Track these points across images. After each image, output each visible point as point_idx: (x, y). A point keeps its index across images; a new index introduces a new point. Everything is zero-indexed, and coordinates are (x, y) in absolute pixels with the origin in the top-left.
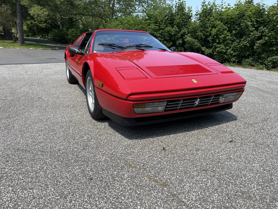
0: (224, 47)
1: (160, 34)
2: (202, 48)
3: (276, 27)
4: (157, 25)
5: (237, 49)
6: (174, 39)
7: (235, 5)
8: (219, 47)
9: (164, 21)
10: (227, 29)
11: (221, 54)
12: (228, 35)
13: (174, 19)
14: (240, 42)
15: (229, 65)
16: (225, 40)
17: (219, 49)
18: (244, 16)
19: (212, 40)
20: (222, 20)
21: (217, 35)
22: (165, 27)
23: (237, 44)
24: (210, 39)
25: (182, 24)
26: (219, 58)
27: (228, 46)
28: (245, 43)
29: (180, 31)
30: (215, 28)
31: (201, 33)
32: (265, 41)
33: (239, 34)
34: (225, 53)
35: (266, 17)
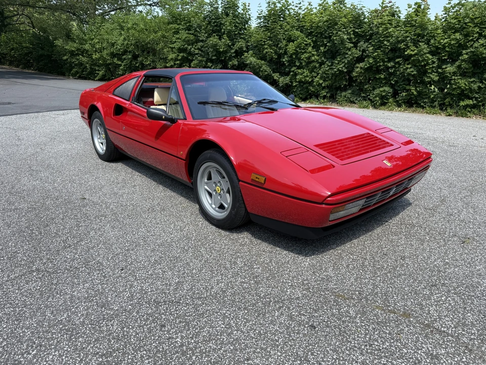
0: (309, 74)
1: (198, 49)
2: (273, 75)
3: (383, 43)
4: (191, 34)
5: (329, 77)
6: (225, 58)
7: (320, 5)
8: (302, 74)
9: (203, 27)
10: (311, 45)
11: (305, 86)
12: (313, 55)
13: (221, 24)
14: (332, 65)
15: (317, 102)
16: (309, 62)
17: (301, 76)
18: (336, 24)
19: (288, 61)
20: (301, 29)
21: (296, 53)
22: (207, 38)
23: (329, 68)
24: (285, 59)
25: (236, 33)
26: (302, 92)
27: (315, 72)
28: (341, 66)
29: (233, 45)
30: (293, 41)
31: (272, 51)
32: (369, 64)
33: (330, 53)
34: (311, 83)
35: (367, 27)
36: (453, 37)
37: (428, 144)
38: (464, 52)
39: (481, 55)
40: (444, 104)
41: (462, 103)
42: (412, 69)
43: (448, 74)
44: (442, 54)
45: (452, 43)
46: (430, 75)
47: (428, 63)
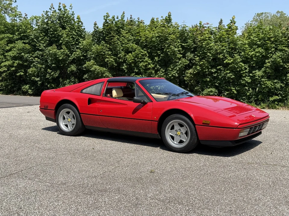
3: (207, 54)
10: (147, 55)
12: (149, 64)
13: (59, 35)
14: (166, 72)
16: (146, 69)
18: (167, 39)
19: (127, 68)
20: (137, 42)
21: (135, 62)
23: (163, 74)
24: (125, 67)
30: (131, 52)
31: (112, 60)
32: (197, 70)
33: (163, 61)
35: (191, 42)
36: (257, 50)
38: (267, 61)
39: (279, 64)
40: (258, 100)
41: (271, 99)
42: (231, 74)
43: (257, 77)
44: (251, 62)
45: (257, 55)
46: (245, 78)
47: (242, 69)
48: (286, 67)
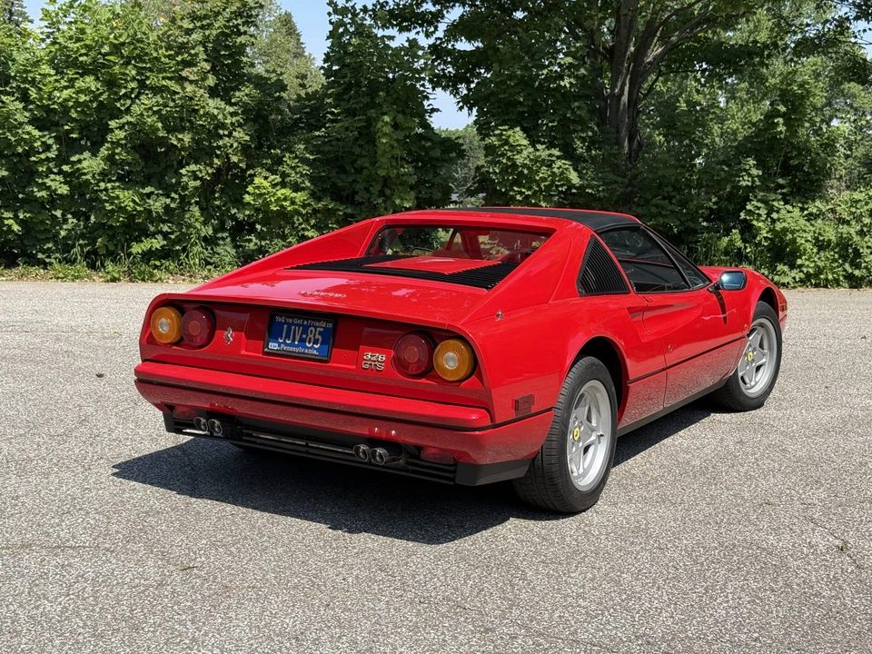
36: (80, 84)
37: (58, 339)
38: (113, 124)
39: (154, 133)
40: (95, 252)
41: (137, 248)
43: (89, 177)
44: (63, 125)
45: (81, 100)
46: (46, 180)
47: (32, 148)
48: (175, 143)
